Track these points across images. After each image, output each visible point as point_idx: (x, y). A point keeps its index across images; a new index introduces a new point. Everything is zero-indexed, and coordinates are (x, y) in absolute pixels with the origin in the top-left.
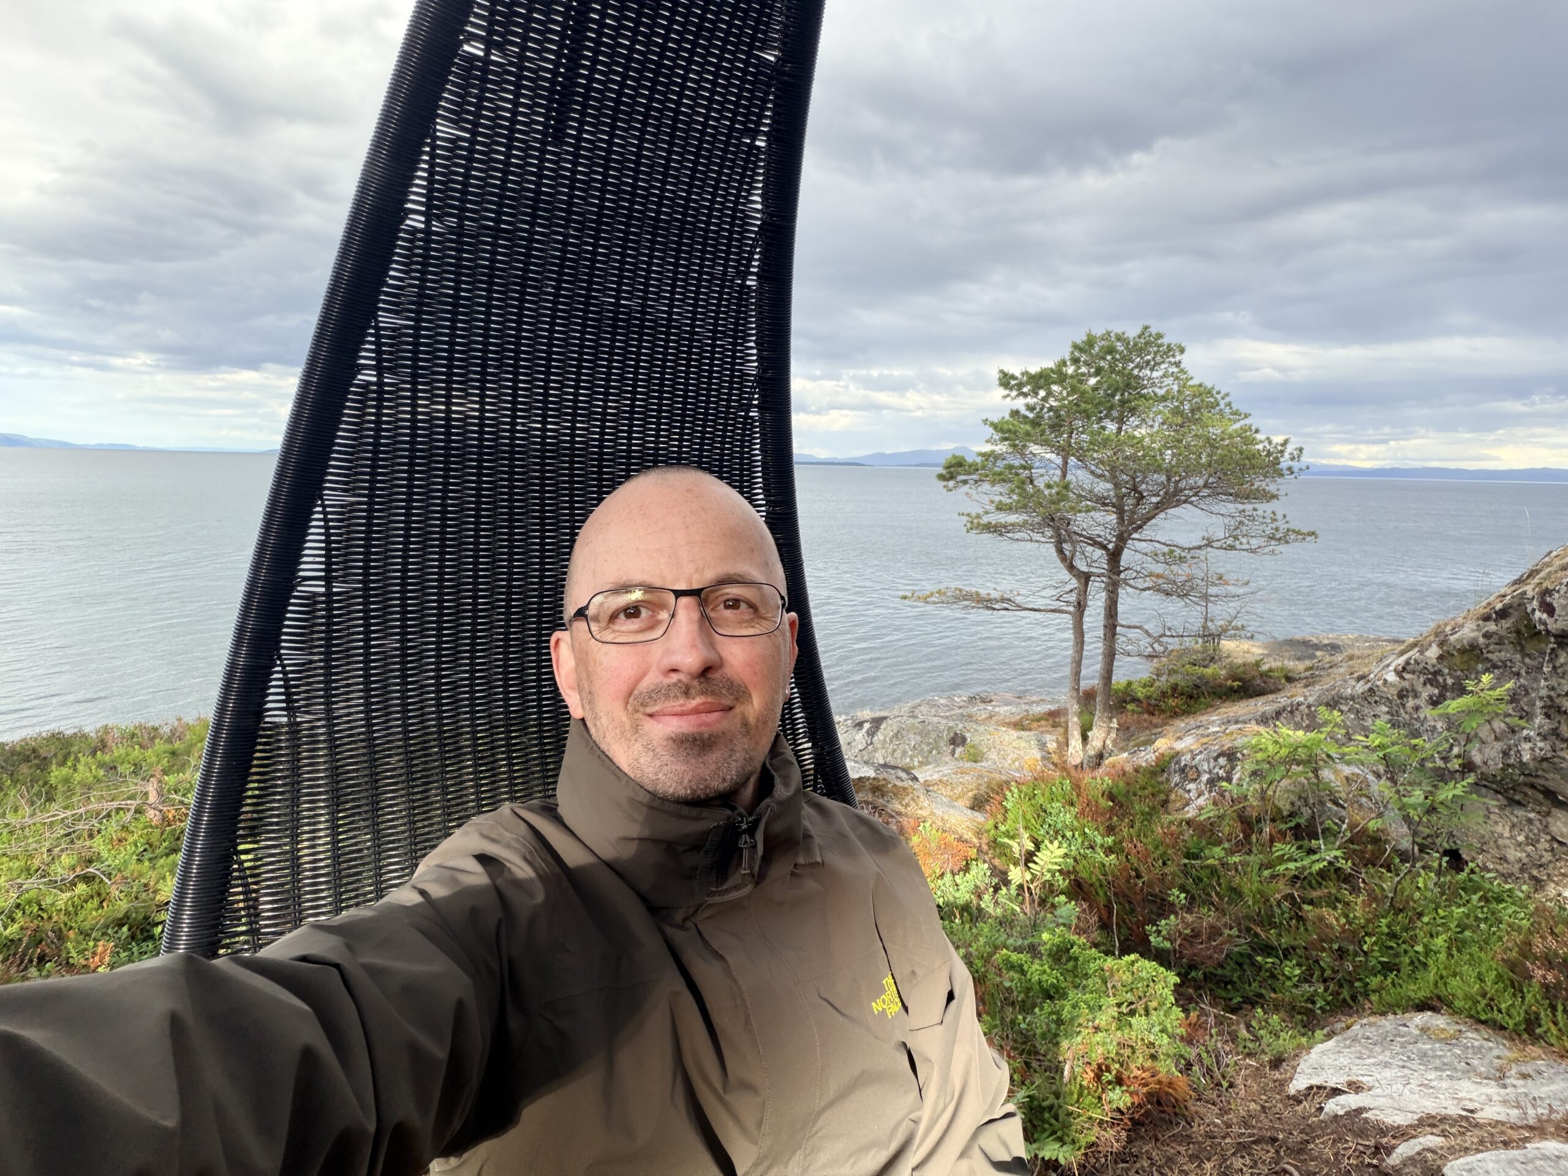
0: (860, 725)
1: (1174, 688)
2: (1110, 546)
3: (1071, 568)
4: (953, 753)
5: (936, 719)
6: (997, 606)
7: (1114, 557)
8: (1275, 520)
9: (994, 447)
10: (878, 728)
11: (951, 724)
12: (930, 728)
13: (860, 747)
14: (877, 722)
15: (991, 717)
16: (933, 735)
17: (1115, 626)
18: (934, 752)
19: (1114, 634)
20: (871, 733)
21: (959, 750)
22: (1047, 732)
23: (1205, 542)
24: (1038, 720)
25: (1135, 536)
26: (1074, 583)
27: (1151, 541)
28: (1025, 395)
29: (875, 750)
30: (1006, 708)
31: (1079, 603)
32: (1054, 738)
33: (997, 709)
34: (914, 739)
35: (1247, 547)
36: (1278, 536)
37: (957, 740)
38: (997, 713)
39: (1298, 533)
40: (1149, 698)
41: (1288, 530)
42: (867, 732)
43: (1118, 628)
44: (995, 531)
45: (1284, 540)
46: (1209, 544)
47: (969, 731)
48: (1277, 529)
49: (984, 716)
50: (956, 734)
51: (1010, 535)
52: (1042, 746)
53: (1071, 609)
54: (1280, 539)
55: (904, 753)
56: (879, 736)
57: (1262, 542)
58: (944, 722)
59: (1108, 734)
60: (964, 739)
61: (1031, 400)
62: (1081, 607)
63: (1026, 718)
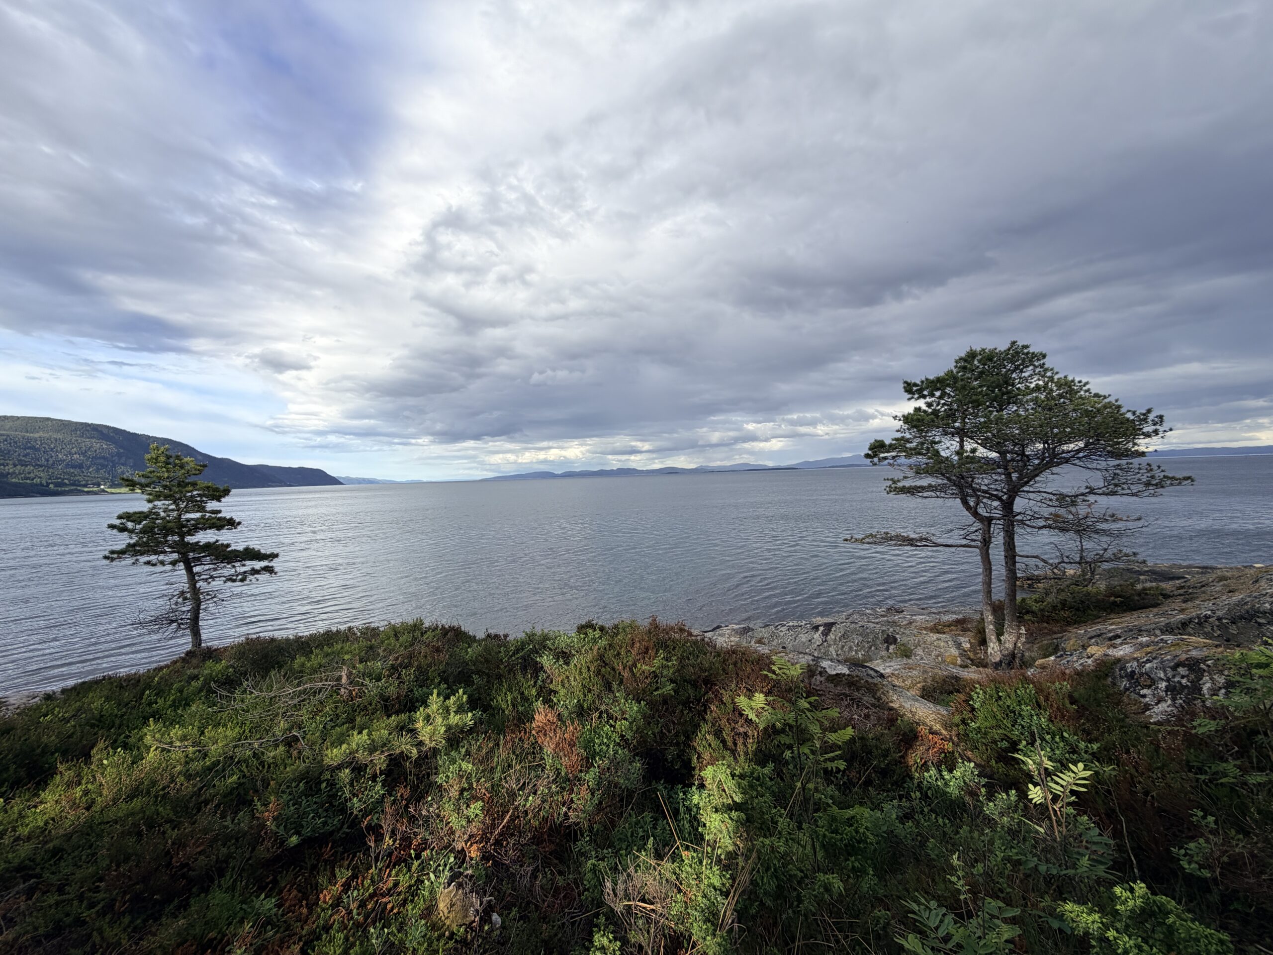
0: (816, 628)
1: (1064, 603)
2: (1005, 498)
3: (975, 514)
4: (887, 649)
5: (871, 625)
6: (918, 544)
7: (1008, 506)
8: (1151, 470)
9: (903, 434)
10: (830, 630)
11: (884, 628)
12: (868, 631)
13: (818, 643)
14: (829, 626)
15: (911, 623)
16: (871, 636)
17: (1015, 556)
18: (873, 648)
19: (1014, 563)
20: (826, 634)
21: (892, 647)
22: (959, 635)
23: (1088, 490)
24: (949, 626)
25: (1025, 489)
26: (978, 525)
27: (1039, 492)
28: (924, 397)
29: (829, 646)
30: (921, 617)
31: (984, 540)
32: (967, 639)
33: (914, 618)
34: (857, 639)
35: (1129, 491)
36: (1154, 482)
37: (890, 640)
38: (914, 621)
39: (1173, 478)
40: (1042, 610)
41: (1165, 477)
42: (822, 633)
43: (1017, 558)
44: (909, 492)
45: (1160, 485)
46: (1092, 491)
47: (898, 634)
48: (1153, 477)
49: (905, 622)
50: (888, 635)
51: (920, 494)
52: (959, 645)
53: (979, 544)
54: (1156, 485)
55: (851, 648)
56: (831, 636)
57: (1141, 487)
58: (878, 626)
59: (1019, 638)
60: (896, 639)
61: (928, 400)
62: (986, 542)
63: (939, 624)
